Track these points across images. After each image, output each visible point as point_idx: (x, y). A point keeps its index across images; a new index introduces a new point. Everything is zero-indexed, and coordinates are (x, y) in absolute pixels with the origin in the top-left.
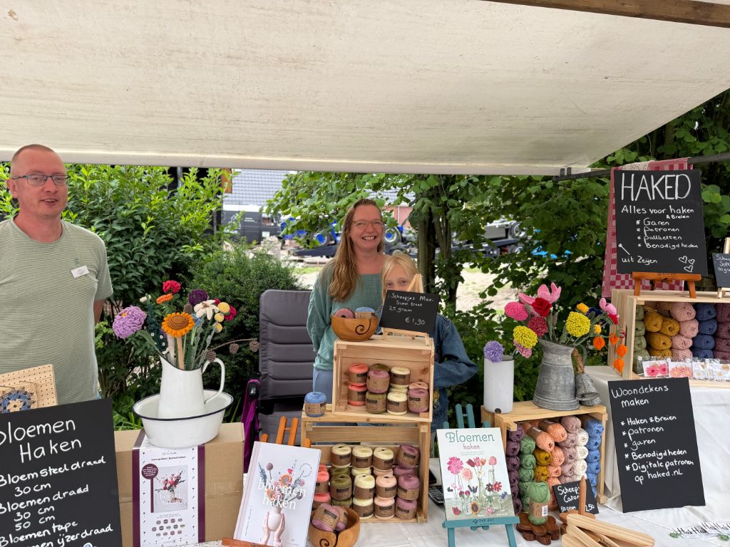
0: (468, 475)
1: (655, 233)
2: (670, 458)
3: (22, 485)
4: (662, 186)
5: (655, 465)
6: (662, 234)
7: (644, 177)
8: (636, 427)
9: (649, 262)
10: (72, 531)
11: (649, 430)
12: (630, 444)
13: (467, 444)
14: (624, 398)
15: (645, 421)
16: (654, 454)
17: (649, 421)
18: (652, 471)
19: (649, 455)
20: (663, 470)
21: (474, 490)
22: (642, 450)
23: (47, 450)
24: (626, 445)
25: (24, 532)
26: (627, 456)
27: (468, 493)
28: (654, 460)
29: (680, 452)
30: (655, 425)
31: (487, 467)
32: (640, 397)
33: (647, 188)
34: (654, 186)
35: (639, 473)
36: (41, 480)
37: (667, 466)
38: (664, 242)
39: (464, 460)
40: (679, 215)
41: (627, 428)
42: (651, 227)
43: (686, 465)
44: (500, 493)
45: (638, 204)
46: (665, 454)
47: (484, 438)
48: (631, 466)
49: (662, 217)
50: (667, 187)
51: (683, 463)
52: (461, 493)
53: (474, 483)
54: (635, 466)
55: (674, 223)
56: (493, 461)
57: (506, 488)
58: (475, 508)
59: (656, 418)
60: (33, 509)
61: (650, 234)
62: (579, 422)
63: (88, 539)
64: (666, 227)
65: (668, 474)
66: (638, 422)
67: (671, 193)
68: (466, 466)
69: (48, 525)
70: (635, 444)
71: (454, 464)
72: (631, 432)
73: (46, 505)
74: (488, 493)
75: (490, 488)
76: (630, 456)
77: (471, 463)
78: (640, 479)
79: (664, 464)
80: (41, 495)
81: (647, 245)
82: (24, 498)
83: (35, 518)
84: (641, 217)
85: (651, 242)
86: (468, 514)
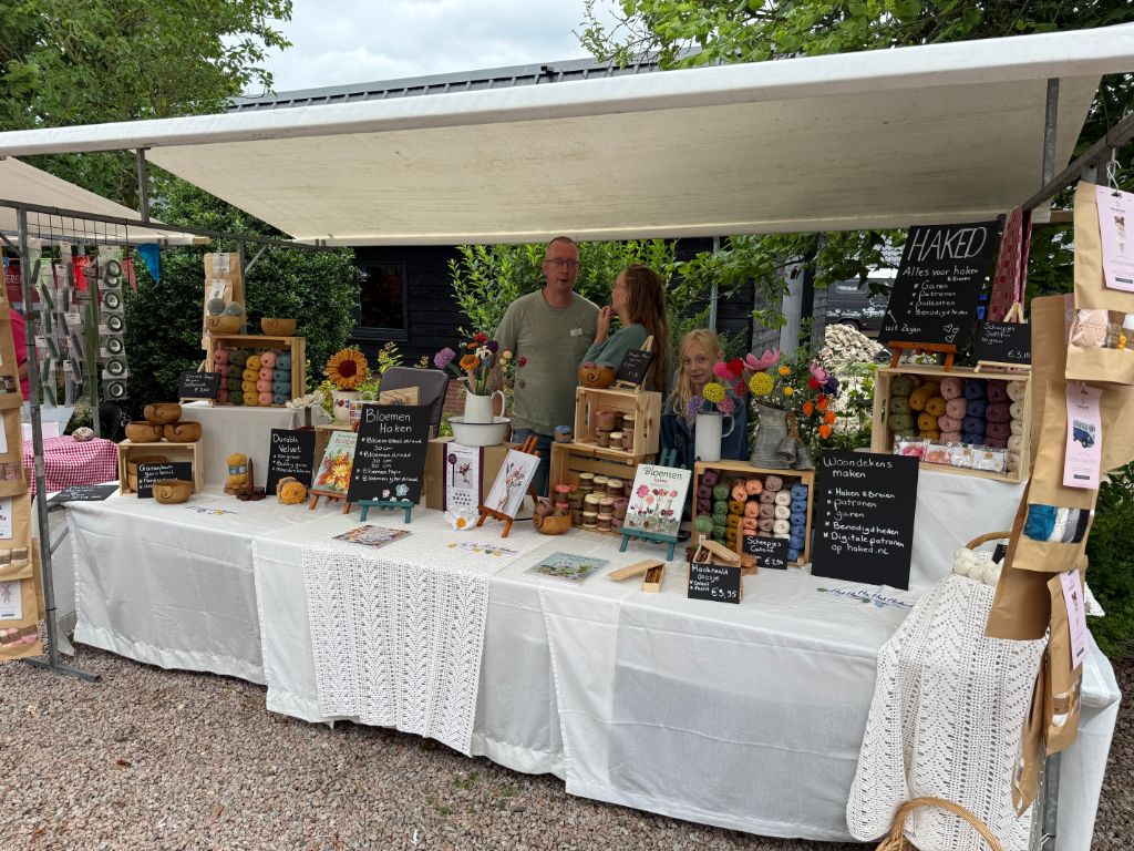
0: (650, 500)
1: (930, 298)
2: (878, 536)
3: (379, 445)
4: (954, 244)
5: (858, 539)
6: (936, 299)
7: (939, 232)
8: (845, 498)
9: (914, 330)
10: (397, 475)
11: (859, 503)
12: (834, 513)
13: (658, 477)
14: (836, 468)
15: (857, 494)
16: (859, 528)
17: (861, 494)
18: (854, 544)
19: (853, 528)
20: (866, 545)
21: (651, 512)
22: (845, 521)
23: (394, 428)
24: (828, 514)
25: (375, 469)
26: (827, 524)
27: (645, 513)
28: (858, 534)
29: (889, 532)
30: (867, 499)
31: (668, 497)
32: (855, 469)
33: (938, 246)
34: (947, 243)
35: (838, 542)
36: (387, 445)
37: (871, 543)
38: (934, 308)
39: (651, 488)
40: (961, 276)
41: (834, 497)
42: (928, 291)
43: (895, 546)
44: (670, 518)
45: (922, 266)
46: (873, 530)
47: (674, 476)
48: (830, 535)
49: (942, 280)
50: (960, 244)
51: (891, 543)
52: (640, 512)
53: (653, 507)
54: (835, 536)
55: (953, 286)
56: (675, 494)
57: (677, 516)
58: (646, 524)
59: (870, 493)
60: (382, 459)
61: (924, 299)
62: (779, 482)
63: (405, 482)
64: (944, 290)
65: (872, 551)
66: (848, 494)
67: (963, 249)
68: (651, 493)
69: (387, 469)
70: (840, 514)
71: (643, 490)
72: (838, 502)
73: (388, 458)
74: (660, 516)
75: (663, 512)
76: (831, 524)
77: (656, 492)
78: (838, 549)
79: (869, 540)
80: (387, 452)
81: (918, 311)
82: (379, 452)
83: (381, 464)
84: (920, 280)
85: (921, 308)
86: (641, 527)
